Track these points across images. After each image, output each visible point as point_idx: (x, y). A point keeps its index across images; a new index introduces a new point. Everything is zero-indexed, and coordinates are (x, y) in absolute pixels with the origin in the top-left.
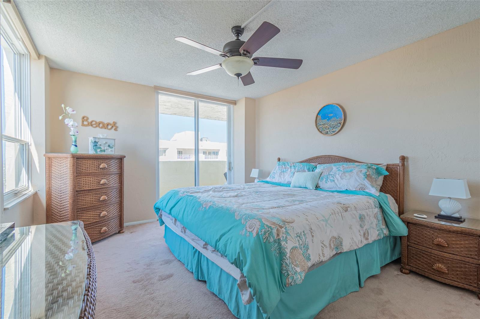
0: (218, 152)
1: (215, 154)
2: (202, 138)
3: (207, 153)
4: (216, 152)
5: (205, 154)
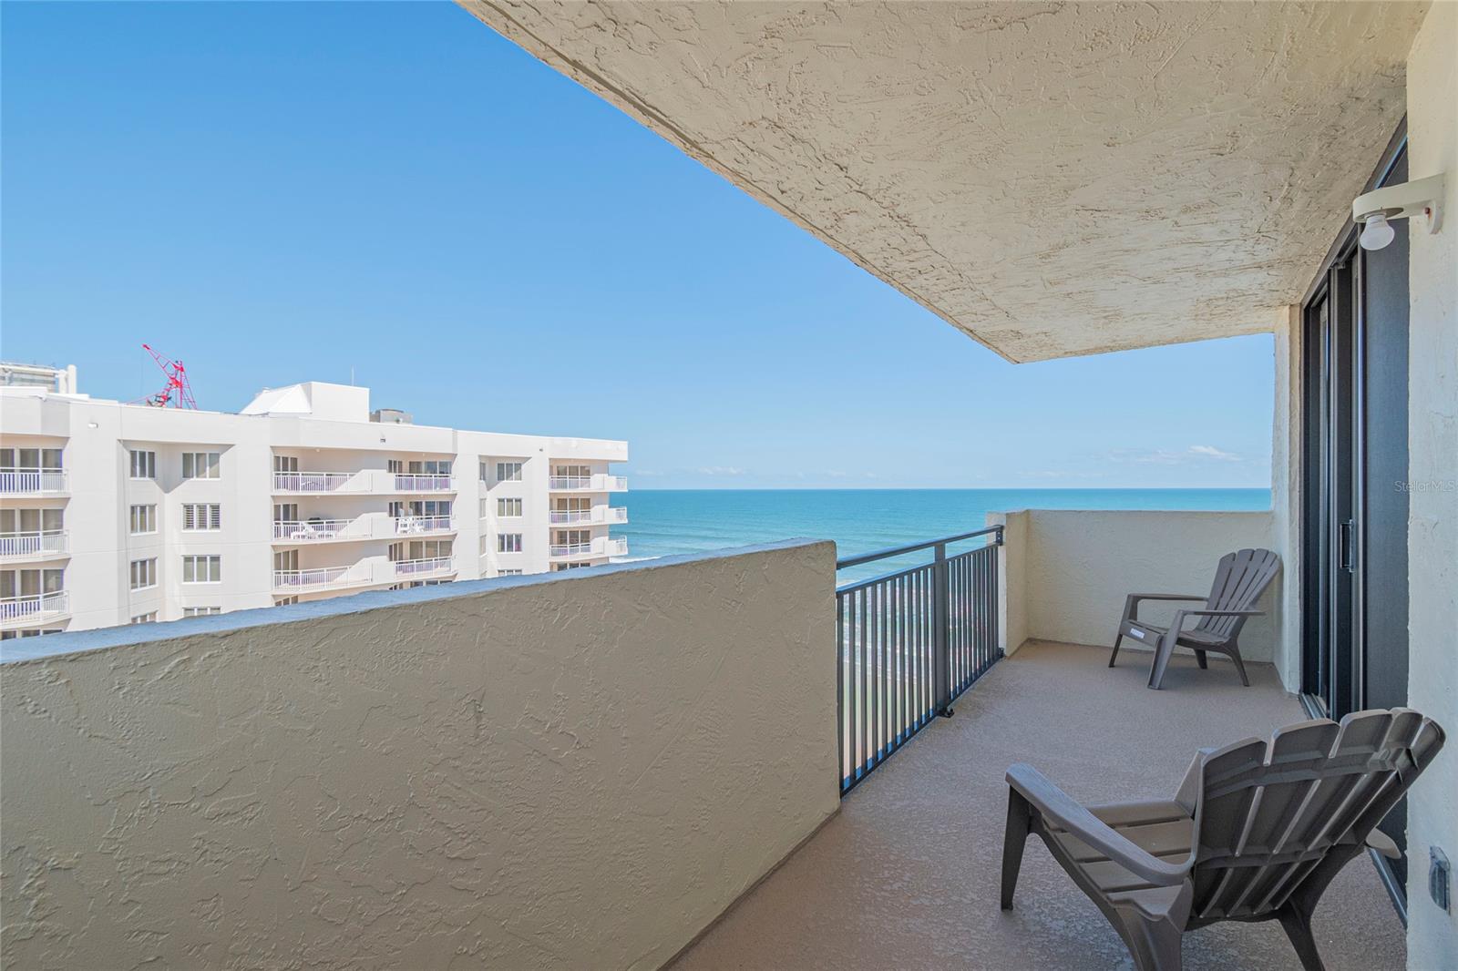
0: (451, 464)
1: (435, 472)
2: (378, 412)
3: (406, 466)
4: (442, 464)
5: (395, 472)
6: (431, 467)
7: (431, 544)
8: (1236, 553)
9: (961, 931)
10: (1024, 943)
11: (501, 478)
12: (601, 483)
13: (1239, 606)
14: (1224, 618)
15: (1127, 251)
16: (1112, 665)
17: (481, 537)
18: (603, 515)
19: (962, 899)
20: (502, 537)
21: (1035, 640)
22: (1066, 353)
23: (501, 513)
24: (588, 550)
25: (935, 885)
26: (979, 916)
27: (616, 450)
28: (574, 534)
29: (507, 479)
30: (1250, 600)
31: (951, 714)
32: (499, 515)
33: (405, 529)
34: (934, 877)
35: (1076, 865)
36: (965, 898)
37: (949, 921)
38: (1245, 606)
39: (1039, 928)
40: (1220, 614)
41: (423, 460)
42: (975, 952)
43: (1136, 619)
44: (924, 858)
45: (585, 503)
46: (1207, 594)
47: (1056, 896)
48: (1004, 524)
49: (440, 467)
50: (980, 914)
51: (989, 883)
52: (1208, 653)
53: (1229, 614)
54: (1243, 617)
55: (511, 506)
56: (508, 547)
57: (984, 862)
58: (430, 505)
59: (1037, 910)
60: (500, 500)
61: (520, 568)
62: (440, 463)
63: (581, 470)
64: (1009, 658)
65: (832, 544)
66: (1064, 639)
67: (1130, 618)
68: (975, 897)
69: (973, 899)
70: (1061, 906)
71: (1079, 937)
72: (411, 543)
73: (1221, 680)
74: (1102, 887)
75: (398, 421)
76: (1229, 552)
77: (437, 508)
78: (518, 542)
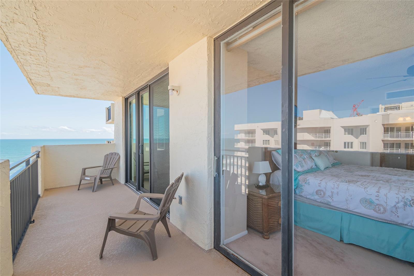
8: (108, 154)
9: (94, 272)
10: (112, 261)
13: (111, 167)
14: (107, 170)
15: (102, 74)
16: (79, 190)
19: (87, 265)
21: (47, 189)
22: (59, 95)
25: (75, 268)
26: (95, 265)
30: (113, 165)
31: (34, 221)
34: (73, 266)
35: (127, 231)
36: (88, 264)
37: (88, 272)
38: (112, 166)
39: (112, 256)
40: (106, 169)
42: (102, 272)
43: (85, 175)
44: (65, 264)
46: (102, 165)
47: (110, 247)
48: (40, 150)
50: (95, 264)
51: (91, 256)
52: (103, 180)
53: (108, 169)
54: (112, 169)
57: (85, 253)
59: (109, 253)
64: (42, 197)
65: (8, 160)
66: (59, 186)
67: (84, 175)
68: (90, 262)
69: (90, 263)
70: (113, 248)
71: (122, 251)
73: (107, 185)
74: (135, 232)
76: (107, 154)
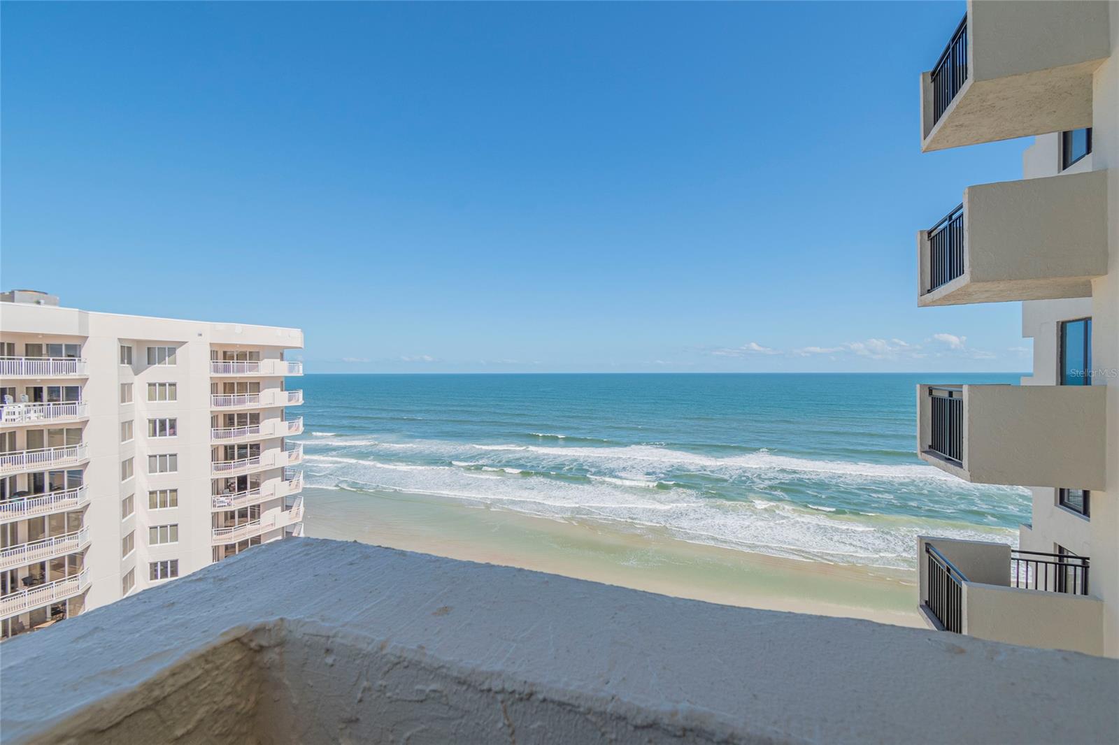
0: (81, 347)
3: (20, 349)
4: (68, 347)
5: (4, 355)
6: (54, 350)
7: (55, 433)
11: (150, 362)
12: (268, 367)
17: (123, 424)
18: (272, 397)
20: (153, 422)
23: (151, 398)
24: (258, 431)
27: (291, 337)
28: (242, 416)
29: (159, 363)
32: (149, 400)
33: (13, 417)
41: (44, 342)
45: (255, 387)
49: (70, 350)
55: (165, 390)
56: (161, 431)
58: (54, 391)
60: (150, 385)
61: (175, 453)
62: (66, 345)
63: (250, 355)
72: (28, 431)
75: (38, 303)
77: (62, 393)
78: (173, 426)
